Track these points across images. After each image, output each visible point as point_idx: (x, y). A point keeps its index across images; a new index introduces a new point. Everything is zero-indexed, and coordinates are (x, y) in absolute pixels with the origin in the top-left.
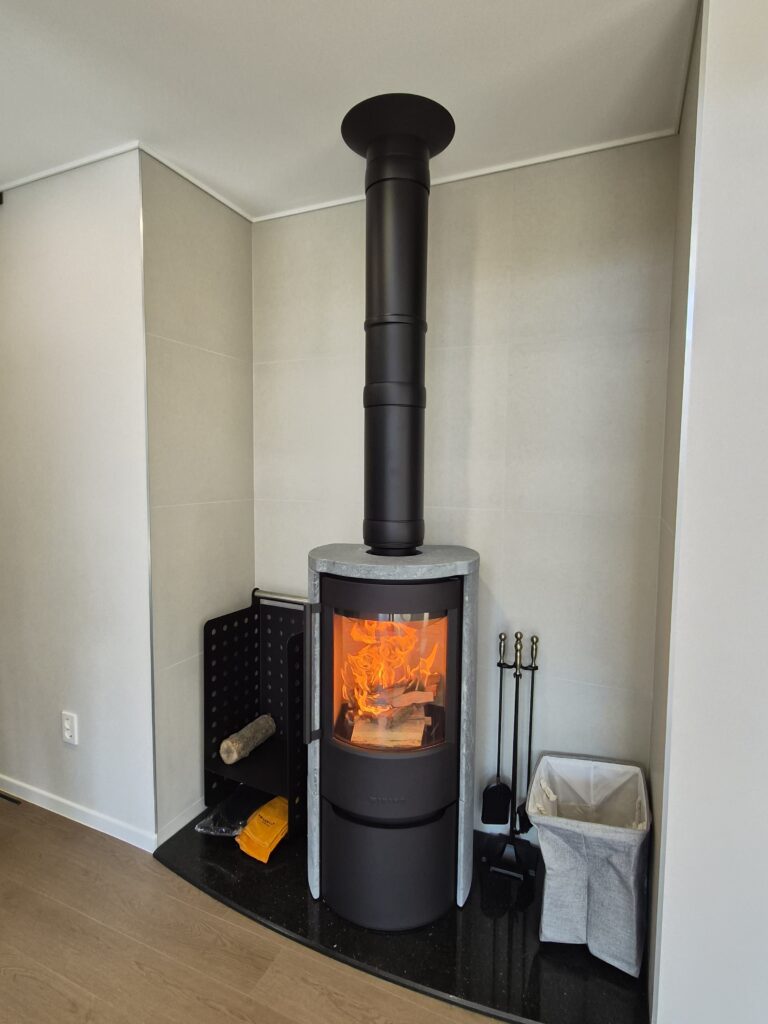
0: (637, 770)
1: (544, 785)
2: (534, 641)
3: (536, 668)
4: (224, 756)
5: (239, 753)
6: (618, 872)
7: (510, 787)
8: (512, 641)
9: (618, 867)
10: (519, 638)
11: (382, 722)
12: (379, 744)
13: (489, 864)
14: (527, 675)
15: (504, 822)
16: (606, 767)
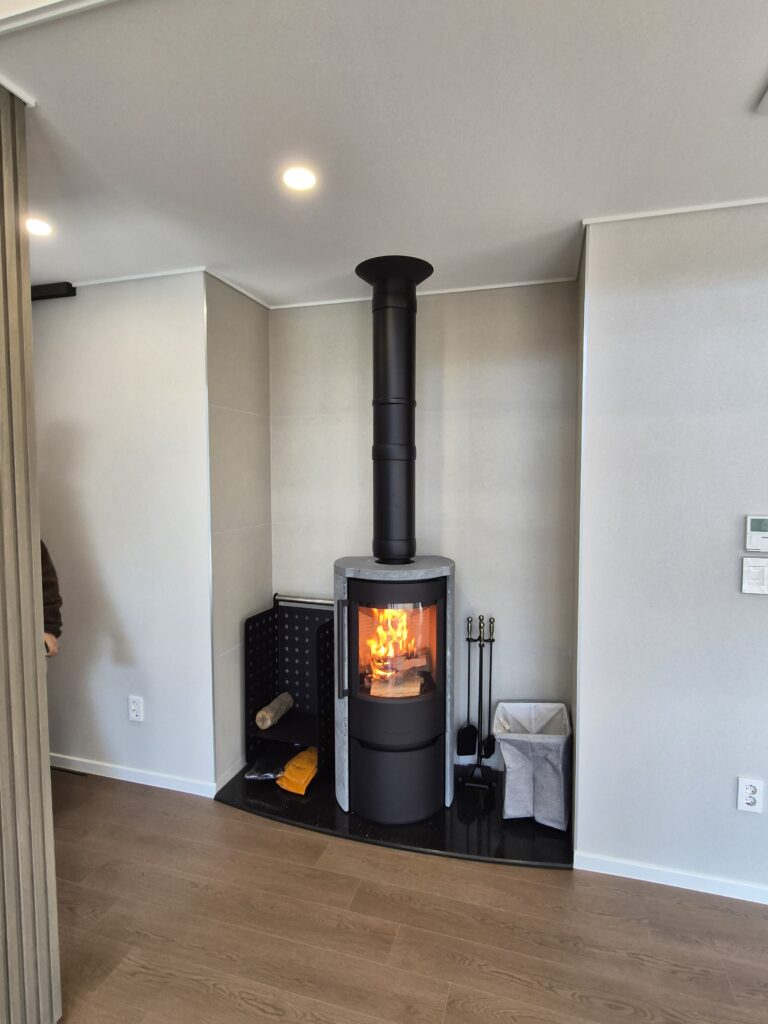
0: (562, 705)
1: (502, 719)
2: (492, 621)
3: (493, 640)
4: (259, 724)
5: (272, 720)
6: (551, 764)
7: (477, 727)
8: (476, 624)
9: (552, 761)
10: (481, 619)
11: (391, 682)
12: (390, 696)
13: (464, 782)
14: (487, 646)
15: (473, 753)
16: (542, 706)
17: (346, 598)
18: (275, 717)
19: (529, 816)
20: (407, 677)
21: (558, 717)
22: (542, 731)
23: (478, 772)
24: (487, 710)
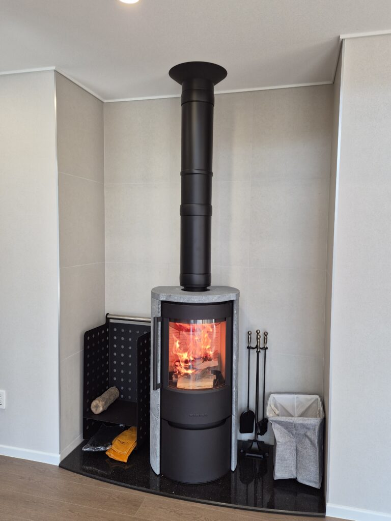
0: (317, 397)
1: (273, 406)
2: (266, 334)
3: (267, 348)
4: (94, 410)
5: (103, 407)
6: (310, 439)
7: (255, 412)
8: (254, 336)
10: (258, 333)
11: (192, 378)
12: (191, 388)
13: (245, 452)
14: (262, 352)
15: (251, 432)
16: (302, 397)
17: (160, 315)
18: (105, 405)
19: (292, 477)
20: (204, 374)
21: (314, 405)
22: (302, 415)
23: (255, 445)
24: (262, 399)
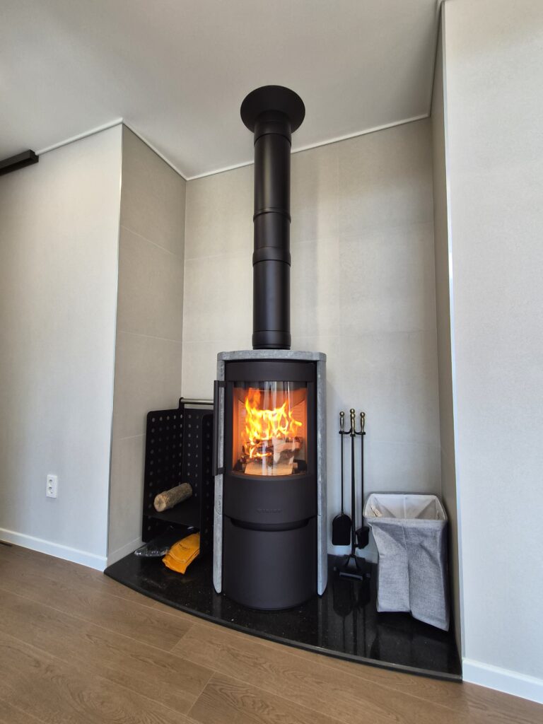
0: (434, 497)
1: (374, 508)
2: (362, 416)
3: (364, 433)
4: (156, 506)
5: (167, 503)
6: (428, 552)
7: (351, 518)
8: (348, 420)
9: (429, 548)
10: (352, 412)
16: (414, 498)
17: (223, 380)
18: (170, 501)
19: (404, 610)
21: (431, 509)
23: (352, 562)
